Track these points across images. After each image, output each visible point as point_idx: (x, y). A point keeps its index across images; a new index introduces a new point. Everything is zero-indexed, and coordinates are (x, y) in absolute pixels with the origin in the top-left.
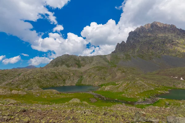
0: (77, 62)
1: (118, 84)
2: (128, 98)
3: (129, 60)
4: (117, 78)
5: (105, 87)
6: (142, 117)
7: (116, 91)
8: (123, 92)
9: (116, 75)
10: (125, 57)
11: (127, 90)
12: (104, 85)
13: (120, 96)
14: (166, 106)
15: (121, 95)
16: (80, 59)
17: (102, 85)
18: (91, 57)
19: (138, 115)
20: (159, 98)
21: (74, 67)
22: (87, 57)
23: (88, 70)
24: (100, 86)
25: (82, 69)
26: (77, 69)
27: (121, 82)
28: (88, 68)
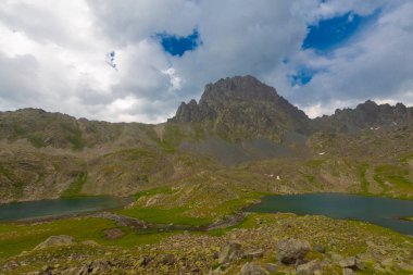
0: (73, 135)
1: (175, 191)
2: (194, 219)
3: (202, 141)
7: (170, 206)
8: (186, 208)
9: (173, 172)
10: (194, 133)
12: (145, 194)
13: (179, 217)
15: (182, 215)
16: (82, 128)
17: (138, 195)
21: (61, 146)
22: (105, 125)
23: (105, 156)
24: (132, 198)
25: (87, 155)
27: (182, 187)
28: (103, 154)
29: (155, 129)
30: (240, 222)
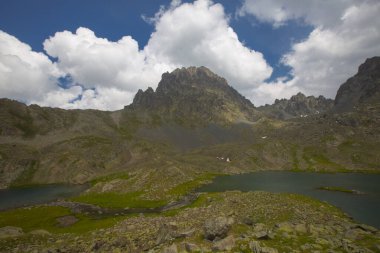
0: (22, 122)
1: (132, 176)
2: (150, 202)
3: (159, 128)
4: (131, 162)
5: (103, 185)
6: (171, 231)
8: (143, 192)
9: (131, 157)
10: (150, 120)
11: (149, 187)
12: (101, 180)
13: (134, 200)
15: (137, 199)
16: (33, 115)
17: (94, 181)
18: (70, 111)
19: (164, 230)
20: (199, 194)
21: (9, 134)
22: (59, 111)
23: (60, 143)
24: (88, 185)
25: (38, 142)
26: (18, 140)
27: (138, 172)
28: (57, 141)
29: (113, 116)
30: (193, 202)
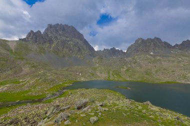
1: (23, 82)
2: (35, 96)
3: (43, 55)
4: (22, 73)
7: (18, 91)
8: (30, 91)
9: (22, 71)
10: (38, 50)
11: (35, 88)
13: (24, 96)
14: (69, 96)
15: (26, 95)
20: (65, 90)
29: (9, 44)
30: (61, 95)
